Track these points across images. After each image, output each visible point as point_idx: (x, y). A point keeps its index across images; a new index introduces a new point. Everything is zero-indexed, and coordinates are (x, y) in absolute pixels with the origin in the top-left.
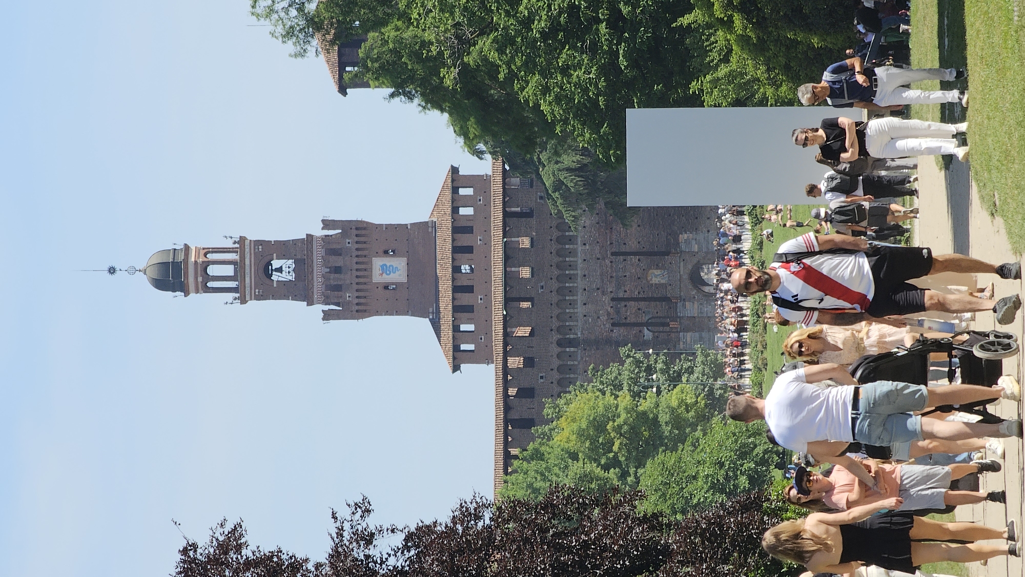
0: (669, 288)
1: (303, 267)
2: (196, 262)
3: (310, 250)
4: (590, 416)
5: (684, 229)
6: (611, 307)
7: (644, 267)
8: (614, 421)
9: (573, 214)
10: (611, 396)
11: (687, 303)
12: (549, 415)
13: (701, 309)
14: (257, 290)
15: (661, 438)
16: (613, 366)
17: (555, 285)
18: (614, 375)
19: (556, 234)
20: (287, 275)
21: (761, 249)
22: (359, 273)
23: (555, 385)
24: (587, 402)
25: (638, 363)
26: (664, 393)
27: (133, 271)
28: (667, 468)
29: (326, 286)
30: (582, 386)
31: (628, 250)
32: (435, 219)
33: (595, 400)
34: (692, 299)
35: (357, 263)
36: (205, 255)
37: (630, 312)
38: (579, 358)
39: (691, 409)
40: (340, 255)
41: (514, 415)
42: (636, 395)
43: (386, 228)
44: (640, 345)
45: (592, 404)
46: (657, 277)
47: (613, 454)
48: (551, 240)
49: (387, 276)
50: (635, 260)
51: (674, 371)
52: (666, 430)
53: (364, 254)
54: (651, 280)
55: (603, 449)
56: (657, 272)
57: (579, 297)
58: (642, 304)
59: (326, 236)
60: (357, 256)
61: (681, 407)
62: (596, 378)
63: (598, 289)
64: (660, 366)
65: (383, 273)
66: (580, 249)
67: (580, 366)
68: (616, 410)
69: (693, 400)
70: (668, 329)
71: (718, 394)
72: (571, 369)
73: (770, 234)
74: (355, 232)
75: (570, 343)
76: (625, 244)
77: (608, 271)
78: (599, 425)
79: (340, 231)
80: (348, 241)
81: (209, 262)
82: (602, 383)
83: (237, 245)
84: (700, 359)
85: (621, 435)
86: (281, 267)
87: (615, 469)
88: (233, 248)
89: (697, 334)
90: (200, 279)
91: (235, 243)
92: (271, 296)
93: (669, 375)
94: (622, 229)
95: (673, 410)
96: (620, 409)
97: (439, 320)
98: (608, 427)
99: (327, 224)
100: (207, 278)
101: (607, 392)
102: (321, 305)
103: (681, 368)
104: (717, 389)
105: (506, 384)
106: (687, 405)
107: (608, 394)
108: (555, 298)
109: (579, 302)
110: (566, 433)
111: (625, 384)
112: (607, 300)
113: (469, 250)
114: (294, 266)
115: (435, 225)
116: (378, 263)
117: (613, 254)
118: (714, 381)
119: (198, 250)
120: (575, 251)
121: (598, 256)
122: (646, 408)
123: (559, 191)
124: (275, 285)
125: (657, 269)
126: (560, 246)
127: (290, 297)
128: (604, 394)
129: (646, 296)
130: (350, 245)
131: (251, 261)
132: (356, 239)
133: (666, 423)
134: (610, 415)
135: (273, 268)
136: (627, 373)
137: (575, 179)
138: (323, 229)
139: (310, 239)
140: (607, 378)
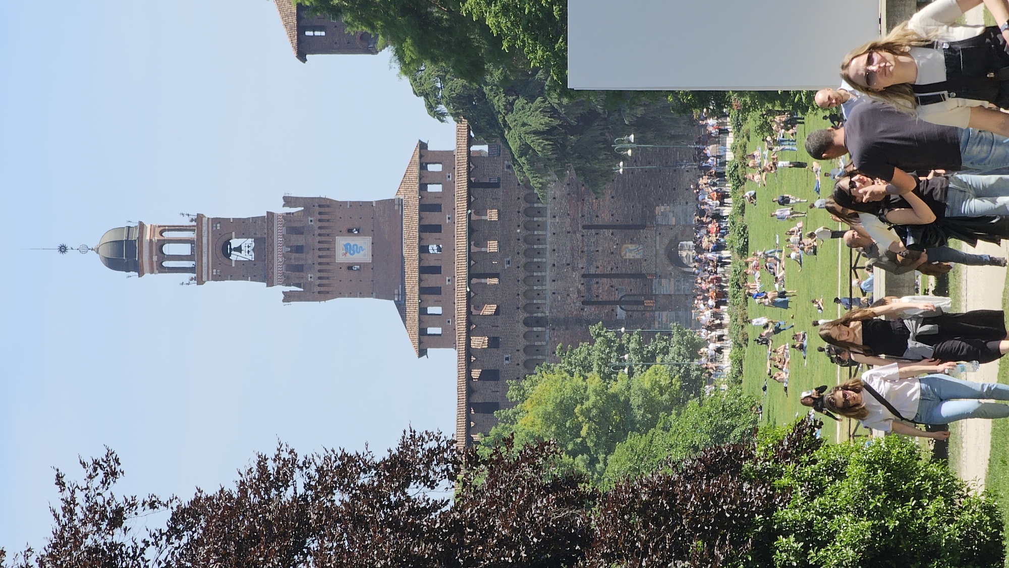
0: (644, 263)
1: (263, 247)
2: (151, 240)
3: (271, 228)
4: (556, 398)
5: (661, 201)
6: (583, 284)
7: (617, 242)
8: (582, 404)
9: (541, 180)
10: (579, 377)
11: (662, 280)
12: (513, 398)
13: (678, 286)
14: (215, 270)
15: (633, 422)
16: (582, 346)
17: (523, 260)
18: (583, 355)
19: (523, 205)
20: (247, 255)
21: (743, 212)
22: (321, 253)
23: (521, 367)
24: (554, 384)
25: (608, 342)
26: (636, 375)
27: (84, 249)
28: (636, 452)
29: (287, 265)
30: (549, 367)
31: (600, 223)
32: (401, 197)
33: (562, 381)
34: (668, 276)
35: (319, 242)
36: (161, 234)
37: (602, 289)
38: (547, 339)
39: (665, 391)
40: (302, 233)
41: (477, 399)
42: (606, 377)
43: (350, 206)
44: (612, 323)
45: (558, 385)
46: (631, 252)
47: (581, 439)
48: (519, 212)
49: (351, 256)
50: (608, 233)
51: (648, 351)
52: (638, 414)
53: (327, 233)
54: (625, 255)
55: (571, 435)
56: (632, 247)
57: (548, 273)
58: (615, 281)
59: (287, 214)
60: (320, 235)
61: (655, 389)
62: (564, 359)
63: (568, 264)
64: (632, 345)
65: (346, 253)
66: (549, 221)
67: (549, 347)
68: (585, 392)
69: (668, 382)
70: (641, 307)
71: (695, 375)
72: (538, 350)
73: (753, 196)
74: (317, 209)
75: (538, 322)
76: (597, 216)
77: (579, 246)
78: (566, 408)
79: (303, 208)
80: (310, 219)
81: (164, 240)
82: (570, 363)
83: (194, 223)
84: (675, 339)
85: (590, 419)
86: (240, 246)
87: (583, 455)
88: (190, 226)
89: (673, 313)
90: (155, 258)
91: (192, 220)
92: (229, 276)
93: (642, 356)
94: (594, 201)
95: (645, 393)
96: (589, 391)
97: (405, 302)
98: (576, 410)
99: (289, 201)
100: (163, 257)
101: (575, 373)
102: (281, 286)
103: (656, 348)
104: (694, 371)
105: (469, 366)
106: (661, 388)
107: (576, 374)
108: (522, 274)
109: (548, 279)
110: (530, 417)
111: (595, 365)
112: (577, 277)
113: (437, 229)
114: (253, 244)
115: (402, 203)
116: (341, 242)
117: (584, 227)
118: (691, 361)
119: (153, 228)
120: (545, 223)
121: (569, 229)
122: (617, 391)
123: (526, 156)
124: (233, 265)
125: (631, 243)
126: (528, 219)
127: (249, 278)
128: (572, 375)
129: (619, 272)
130: (312, 223)
131: (208, 240)
132: (319, 217)
133: (638, 406)
134: (578, 398)
135: (232, 247)
136: (597, 353)
137: (542, 143)
138: (284, 206)
139: (270, 217)
140: (575, 359)
